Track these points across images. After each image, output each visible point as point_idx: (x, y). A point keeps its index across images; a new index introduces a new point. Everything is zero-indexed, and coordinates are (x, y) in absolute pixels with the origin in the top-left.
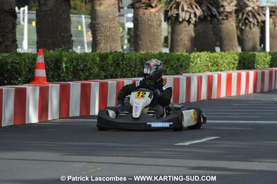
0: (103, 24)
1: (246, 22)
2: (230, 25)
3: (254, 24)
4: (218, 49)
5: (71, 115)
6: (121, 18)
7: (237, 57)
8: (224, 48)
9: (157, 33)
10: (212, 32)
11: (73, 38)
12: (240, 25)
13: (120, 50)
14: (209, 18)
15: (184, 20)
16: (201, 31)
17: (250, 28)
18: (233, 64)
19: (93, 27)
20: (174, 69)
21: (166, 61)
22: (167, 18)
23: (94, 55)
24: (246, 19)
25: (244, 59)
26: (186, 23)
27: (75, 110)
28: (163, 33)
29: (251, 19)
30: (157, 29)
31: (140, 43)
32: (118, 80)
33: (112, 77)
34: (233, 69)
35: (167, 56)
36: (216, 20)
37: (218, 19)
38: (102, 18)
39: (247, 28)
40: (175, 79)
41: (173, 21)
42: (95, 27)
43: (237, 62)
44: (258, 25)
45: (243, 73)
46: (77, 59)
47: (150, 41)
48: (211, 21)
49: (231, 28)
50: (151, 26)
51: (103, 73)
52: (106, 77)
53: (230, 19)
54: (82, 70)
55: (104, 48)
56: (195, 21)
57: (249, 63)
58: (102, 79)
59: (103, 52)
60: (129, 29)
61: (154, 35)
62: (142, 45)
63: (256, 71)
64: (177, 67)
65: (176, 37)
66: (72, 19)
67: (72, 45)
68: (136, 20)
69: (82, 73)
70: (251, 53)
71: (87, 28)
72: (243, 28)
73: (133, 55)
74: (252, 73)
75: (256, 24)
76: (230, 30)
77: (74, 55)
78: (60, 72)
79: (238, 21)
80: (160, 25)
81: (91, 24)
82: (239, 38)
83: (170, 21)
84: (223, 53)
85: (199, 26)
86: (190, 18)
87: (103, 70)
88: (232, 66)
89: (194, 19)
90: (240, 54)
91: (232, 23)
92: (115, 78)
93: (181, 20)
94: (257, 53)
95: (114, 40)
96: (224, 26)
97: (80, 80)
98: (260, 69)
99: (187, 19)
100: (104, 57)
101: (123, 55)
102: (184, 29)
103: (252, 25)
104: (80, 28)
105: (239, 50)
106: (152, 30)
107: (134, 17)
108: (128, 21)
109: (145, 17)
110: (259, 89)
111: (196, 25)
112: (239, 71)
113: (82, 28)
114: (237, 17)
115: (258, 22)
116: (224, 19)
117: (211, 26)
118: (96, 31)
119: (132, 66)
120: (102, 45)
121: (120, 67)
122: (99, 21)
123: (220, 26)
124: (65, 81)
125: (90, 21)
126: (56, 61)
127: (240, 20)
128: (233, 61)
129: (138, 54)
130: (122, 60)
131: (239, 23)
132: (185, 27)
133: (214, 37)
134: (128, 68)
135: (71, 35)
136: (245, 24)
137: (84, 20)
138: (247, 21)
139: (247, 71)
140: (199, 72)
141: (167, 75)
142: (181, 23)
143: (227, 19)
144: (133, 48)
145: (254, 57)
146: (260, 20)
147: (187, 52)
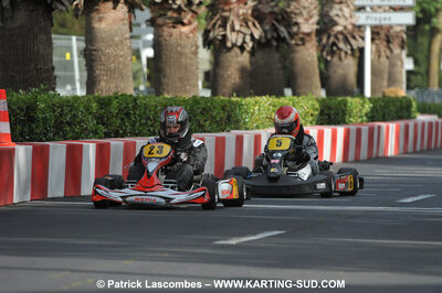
0: (105, 50)
1: (333, 50)
2: (308, 54)
3: (346, 53)
4: (288, 92)
5: (49, 196)
6: (134, 41)
7: (317, 106)
8: (298, 90)
9: (191, 65)
10: (279, 65)
11: (56, 73)
12: (325, 53)
13: (131, 92)
14: (275, 43)
15: (234, 45)
16: (261, 62)
17: (340, 59)
18: (312, 115)
19: (89, 56)
20: (217, 122)
21: (204, 109)
22: (208, 43)
23: (89, 100)
24: (334, 44)
25: (330, 108)
26: (238, 51)
27: (56, 187)
28: (200, 66)
29: (341, 45)
30: (190, 58)
31: (164, 81)
32: (126, 139)
33: (117, 135)
34: (311, 123)
35: (206, 103)
36: (285, 45)
37: (288, 44)
38: (103, 41)
39: (336, 59)
40: (217, 138)
41: (218, 46)
42: (92, 55)
43: (317, 113)
44: (353, 55)
45: (328, 130)
46: (61, 107)
47: (180, 78)
48: (278, 46)
49: (309, 59)
50: (181, 54)
51: (102, 129)
52: (107, 135)
53: (308, 45)
54: (69, 124)
55: (105, 88)
56: (253, 48)
57: (337, 114)
58: (100, 138)
59: (104, 95)
60: (149, 59)
61: (186, 69)
62: (167, 84)
63: (347, 126)
64: (221, 119)
65: (221, 72)
66: (54, 41)
67: (55, 83)
68: (157, 45)
69: (68, 129)
70: (340, 99)
71: (79, 57)
72: (329, 58)
73: (153, 100)
74: (341, 130)
75: (349, 52)
76: (307, 62)
77: (56, 100)
78: (34, 126)
79: (322, 48)
80: (196, 53)
81: (85, 50)
82: (321, 73)
83: (212, 47)
84: (295, 98)
85: (259, 55)
86: (244, 42)
87: (103, 124)
88: (311, 119)
89: (251, 45)
90: (323, 100)
91: (311, 51)
92: (123, 137)
93: (229, 45)
94: (349, 99)
95: (122, 77)
96: (298, 55)
97: (66, 139)
98: (354, 124)
99: (239, 44)
100: (104, 103)
101: (135, 100)
102: (235, 59)
103: (343, 55)
104: (68, 56)
105: (323, 94)
106: (183, 60)
107: (154, 40)
108: (145, 46)
109: (172, 41)
110: (351, 156)
111: (252, 53)
112: (321, 127)
113: (72, 56)
114: (320, 41)
115: (352, 50)
116: (298, 45)
117: (277, 56)
118: (93, 61)
119: (149, 118)
120: (103, 84)
121: (129, 118)
122: (99, 45)
123: (291, 55)
124: (41, 140)
125: (83, 45)
126: (28, 108)
127: (324, 47)
128: (311, 111)
129: (160, 99)
130: (134, 108)
131: (322, 51)
132: (237, 56)
133: (281, 72)
134: (144, 121)
135: (53, 68)
136: (332, 53)
137: (76, 43)
138: (335, 48)
139: (333, 127)
140: (258, 127)
141: (205, 132)
142: (229, 49)
143: (303, 44)
144: (153, 90)
145: (345, 106)
146: (355, 47)
147: (238, 96)
